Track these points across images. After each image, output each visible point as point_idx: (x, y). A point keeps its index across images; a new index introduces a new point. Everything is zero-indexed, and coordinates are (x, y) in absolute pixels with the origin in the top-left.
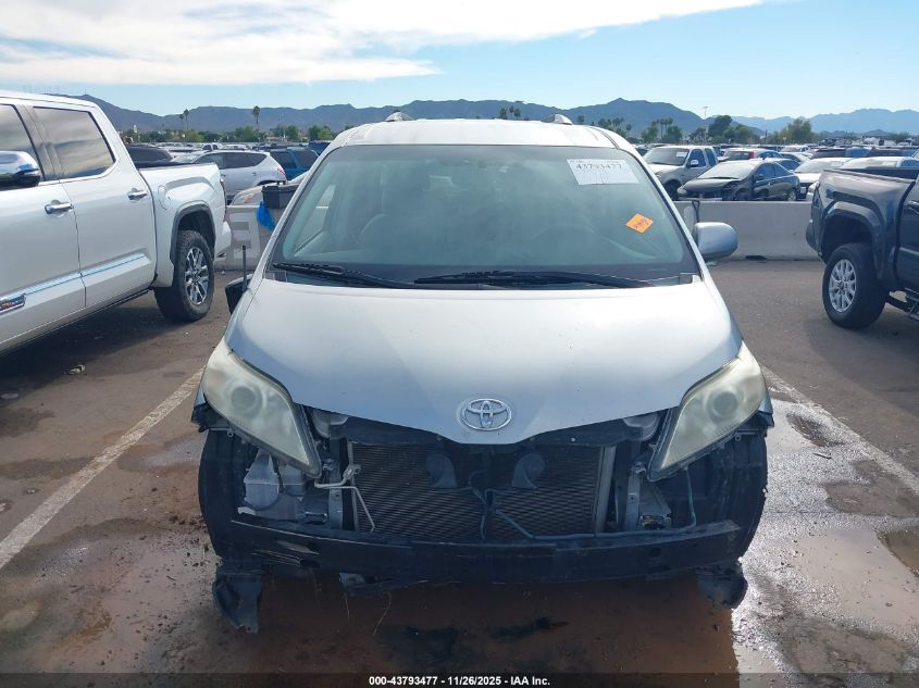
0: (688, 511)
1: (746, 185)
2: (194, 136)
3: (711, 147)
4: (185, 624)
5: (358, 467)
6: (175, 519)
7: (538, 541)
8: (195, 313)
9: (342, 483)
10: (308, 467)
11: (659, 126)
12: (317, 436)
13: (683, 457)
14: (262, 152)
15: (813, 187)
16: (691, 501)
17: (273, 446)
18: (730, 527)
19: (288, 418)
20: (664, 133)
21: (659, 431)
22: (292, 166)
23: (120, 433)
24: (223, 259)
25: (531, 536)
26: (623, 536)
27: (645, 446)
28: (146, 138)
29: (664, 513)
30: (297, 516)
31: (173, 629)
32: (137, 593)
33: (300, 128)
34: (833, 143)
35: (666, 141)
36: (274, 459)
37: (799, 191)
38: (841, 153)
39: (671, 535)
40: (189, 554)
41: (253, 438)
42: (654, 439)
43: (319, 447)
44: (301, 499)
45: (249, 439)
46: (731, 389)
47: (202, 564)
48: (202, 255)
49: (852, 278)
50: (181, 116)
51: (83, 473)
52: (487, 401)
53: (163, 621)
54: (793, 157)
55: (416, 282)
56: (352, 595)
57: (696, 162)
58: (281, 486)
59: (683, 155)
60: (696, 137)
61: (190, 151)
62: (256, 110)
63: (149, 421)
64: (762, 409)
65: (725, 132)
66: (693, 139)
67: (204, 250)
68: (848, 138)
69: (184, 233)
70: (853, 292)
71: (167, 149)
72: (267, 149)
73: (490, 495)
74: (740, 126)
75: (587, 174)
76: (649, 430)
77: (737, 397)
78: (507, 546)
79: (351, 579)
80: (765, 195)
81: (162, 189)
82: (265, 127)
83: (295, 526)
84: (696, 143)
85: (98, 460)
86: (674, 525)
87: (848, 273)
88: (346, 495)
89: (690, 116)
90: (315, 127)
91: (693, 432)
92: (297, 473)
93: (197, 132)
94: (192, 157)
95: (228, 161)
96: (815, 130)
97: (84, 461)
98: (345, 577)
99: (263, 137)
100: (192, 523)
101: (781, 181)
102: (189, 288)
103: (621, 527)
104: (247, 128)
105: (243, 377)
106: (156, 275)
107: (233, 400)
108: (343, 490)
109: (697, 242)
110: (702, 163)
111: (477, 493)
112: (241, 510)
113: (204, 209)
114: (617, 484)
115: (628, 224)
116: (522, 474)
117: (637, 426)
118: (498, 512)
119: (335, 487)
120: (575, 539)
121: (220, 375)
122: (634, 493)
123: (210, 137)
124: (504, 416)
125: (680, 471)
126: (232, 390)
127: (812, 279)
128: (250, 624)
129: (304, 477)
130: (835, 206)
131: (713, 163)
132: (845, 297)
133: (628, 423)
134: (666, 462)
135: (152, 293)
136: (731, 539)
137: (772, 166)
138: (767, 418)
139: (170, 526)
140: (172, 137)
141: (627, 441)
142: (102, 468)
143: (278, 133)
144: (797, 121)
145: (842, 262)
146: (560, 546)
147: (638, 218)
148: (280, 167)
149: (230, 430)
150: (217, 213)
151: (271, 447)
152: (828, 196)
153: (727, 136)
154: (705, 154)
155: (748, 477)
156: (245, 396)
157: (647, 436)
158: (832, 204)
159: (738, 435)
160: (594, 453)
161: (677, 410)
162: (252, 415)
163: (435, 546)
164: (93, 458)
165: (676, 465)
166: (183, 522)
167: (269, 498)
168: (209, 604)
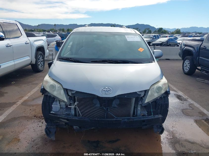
0: (151, 113)
1: (166, 43)
2: (41, 30)
3: (158, 35)
4: (37, 140)
5: (78, 102)
6: (35, 116)
7: (118, 119)
8: (40, 70)
9: (74, 106)
10: (67, 102)
11: (146, 30)
12: (68, 95)
13: (150, 100)
14: (56, 34)
15: (180, 44)
16: (152, 110)
17: (59, 97)
18: (160, 116)
19: (62, 91)
20: (148, 31)
21: (145, 95)
22: (63, 37)
23: (23, 97)
24: (47, 58)
25: (116, 118)
26: (137, 118)
27: (142, 98)
28: (29, 31)
29: (146, 113)
30: (64, 113)
31: (34, 141)
32: (26, 133)
33: (65, 29)
34: (185, 34)
35: (148, 33)
36: (59, 101)
37: (177, 45)
38: (187, 36)
39: (147, 118)
40: (38, 124)
41: (54, 96)
42: (144, 96)
43: (69, 98)
44: (65, 110)
45: (53, 96)
46: (161, 86)
47: (41, 126)
48: (42, 57)
49: (189, 64)
50: (38, 26)
51: (14, 106)
52: (107, 88)
53: (32, 139)
54: (176, 37)
55: (91, 62)
56: (77, 131)
57: (154, 38)
58: (60, 107)
59: (152, 36)
60: (155, 32)
61: (40, 34)
62: (55, 25)
63: (29, 94)
64: (167, 90)
65: (161, 31)
66: (154, 33)
67: (42, 56)
68: (189, 33)
69: (38, 52)
70: (189, 67)
71: (34, 33)
72: (57, 34)
73: (107, 108)
74: (165, 30)
75: (129, 39)
76: (142, 94)
77: (162, 88)
78: (111, 120)
79: (76, 128)
80: (170, 45)
81: (33, 42)
82: (57, 29)
83: (64, 116)
84: (155, 34)
85: (17, 103)
86: (148, 115)
87: (188, 63)
88: (75, 108)
89: (153, 28)
90: (68, 29)
91: (152, 95)
92: (64, 104)
93: (41, 29)
94: (40, 35)
95: (48, 36)
96: (181, 31)
97: (14, 103)
98: (75, 127)
99: (56, 31)
100: (39, 117)
101: (173, 42)
102: (39, 64)
103: (136, 116)
104: (53, 29)
105: (52, 82)
106: (31, 61)
107: (50, 88)
108: (74, 107)
109: (154, 54)
110: (156, 38)
111: (104, 108)
112: (51, 112)
113: (43, 47)
114: (135, 106)
115: (138, 50)
116: (114, 104)
117: (140, 93)
118: (109, 112)
119: (73, 107)
120: (126, 118)
121: (47, 82)
122: (139, 108)
123: (44, 31)
124: (110, 91)
125: (149, 104)
126: (49, 85)
127: (180, 64)
128: (53, 138)
129: (66, 105)
130: (185, 48)
131: (158, 38)
132: (187, 68)
133: (138, 93)
134: (146, 102)
135: (30, 65)
136: (160, 119)
137: (172, 39)
138: (169, 92)
139: (34, 118)
140: (35, 30)
141: (137, 97)
142: (18, 105)
143: (60, 30)
144: (177, 29)
145: (187, 60)
146: (123, 120)
147: (141, 48)
148: (60, 38)
149: (49, 95)
150: (46, 48)
151: (58, 98)
152: (184, 45)
153: (162, 32)
154: (156, 36)
155: (164, 105)
156: (52, 87)
157: (142, 96)
158: (185, 47)
159: (162, 96)
160: (130, 99)
161: (149, 90)
162: (54, 91)
163: (95, 120)
164: (16, 103)
165: (148, 102)
166: (37, 117)
167: (58, 110)
168: (43, 135)
